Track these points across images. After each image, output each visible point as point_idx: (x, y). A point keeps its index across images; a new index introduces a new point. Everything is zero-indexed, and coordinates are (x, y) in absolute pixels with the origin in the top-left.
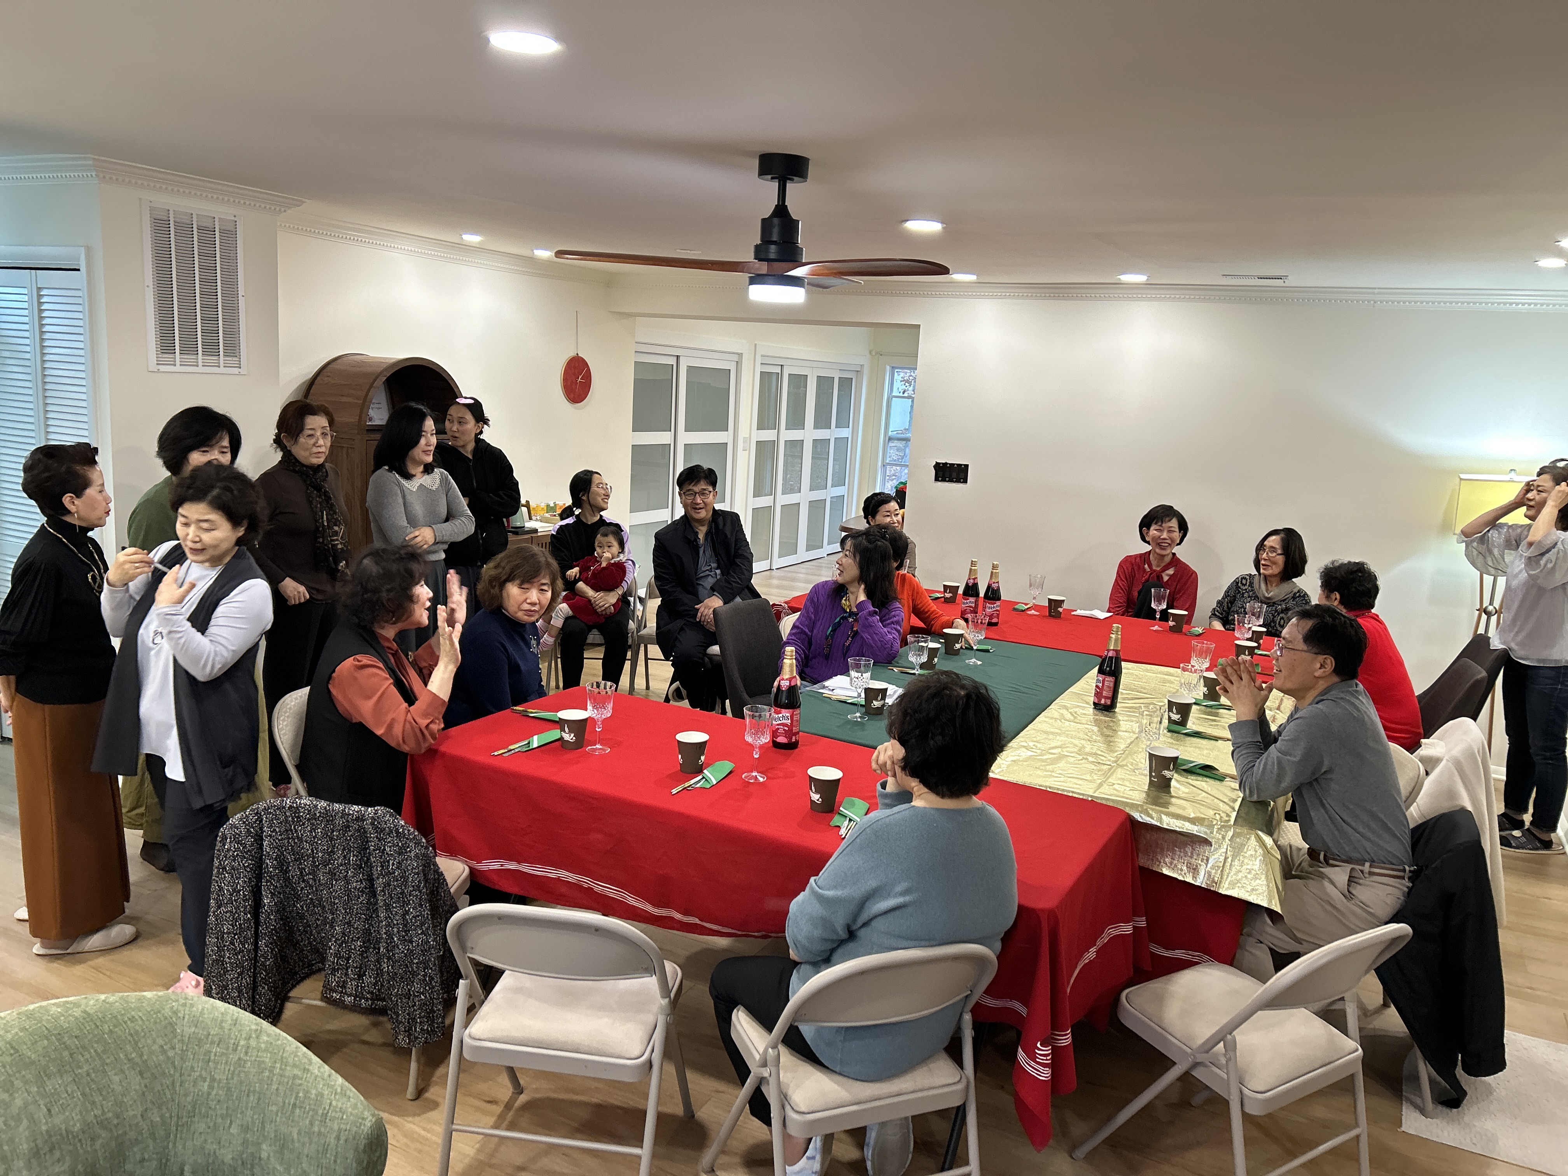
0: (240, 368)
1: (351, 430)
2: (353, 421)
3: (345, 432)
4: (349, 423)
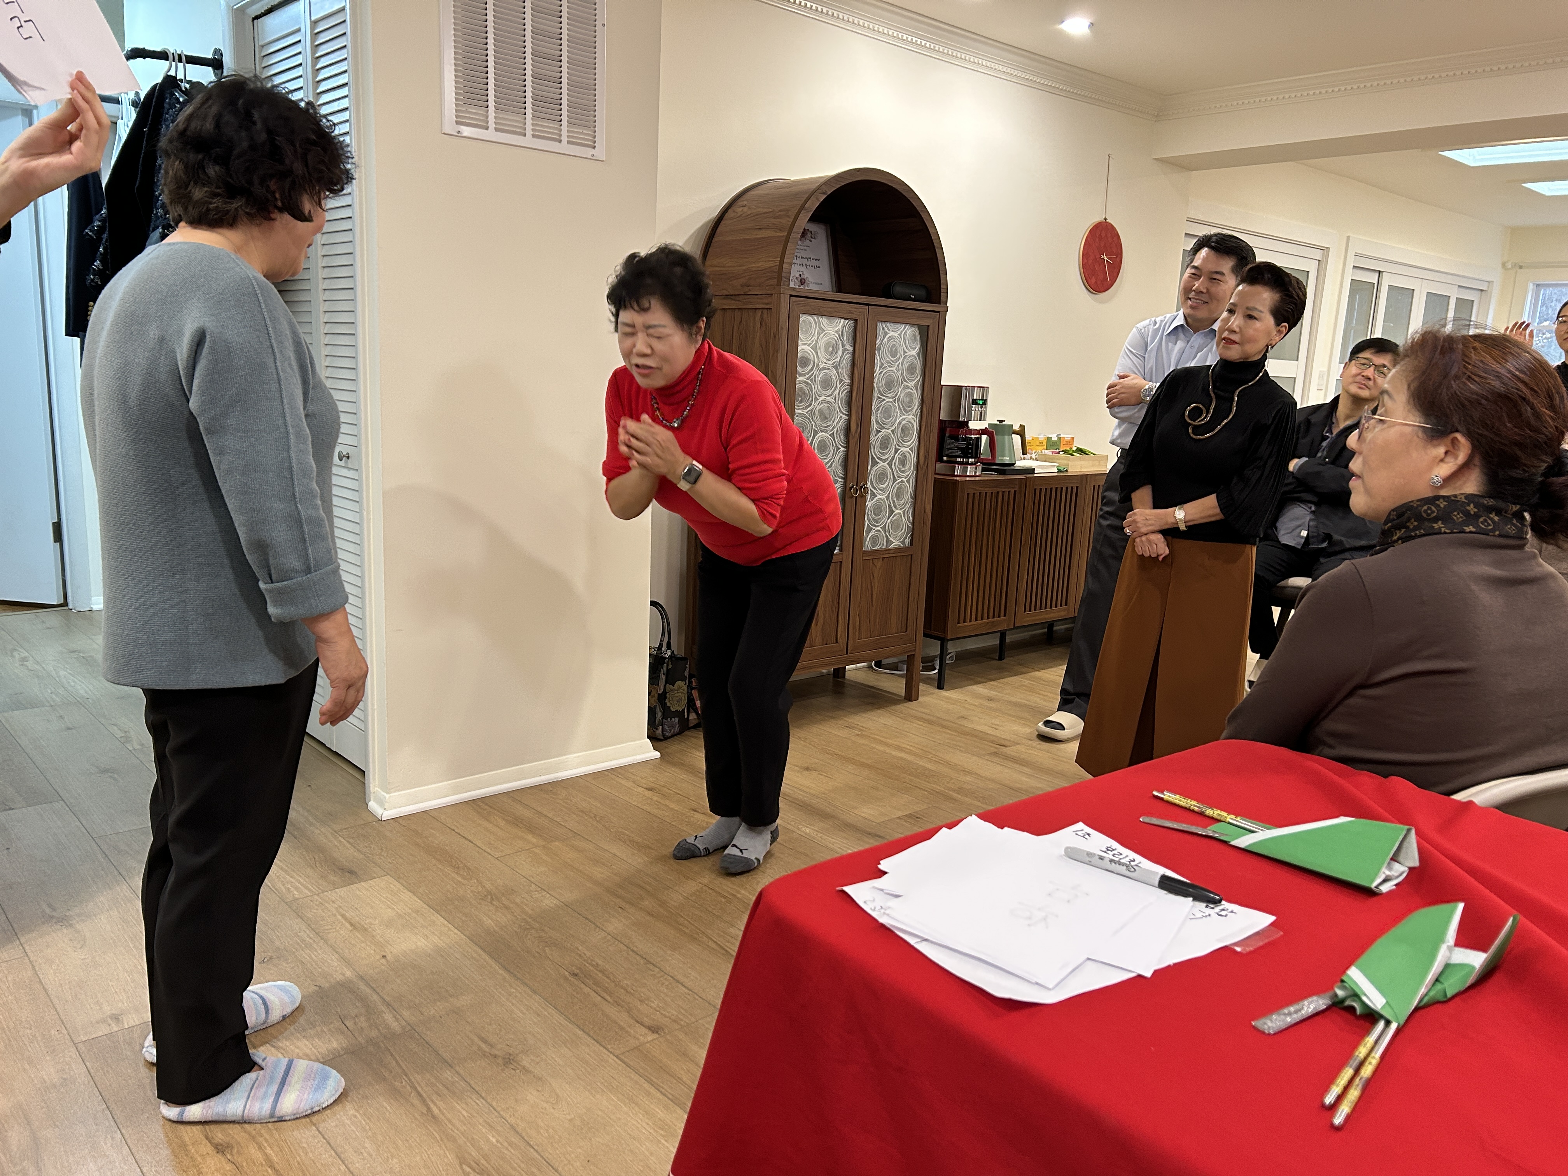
0: (594, 148)
1: (767, 280)
2: (772, 265)
3: (759, 286)
4: (766, 269)
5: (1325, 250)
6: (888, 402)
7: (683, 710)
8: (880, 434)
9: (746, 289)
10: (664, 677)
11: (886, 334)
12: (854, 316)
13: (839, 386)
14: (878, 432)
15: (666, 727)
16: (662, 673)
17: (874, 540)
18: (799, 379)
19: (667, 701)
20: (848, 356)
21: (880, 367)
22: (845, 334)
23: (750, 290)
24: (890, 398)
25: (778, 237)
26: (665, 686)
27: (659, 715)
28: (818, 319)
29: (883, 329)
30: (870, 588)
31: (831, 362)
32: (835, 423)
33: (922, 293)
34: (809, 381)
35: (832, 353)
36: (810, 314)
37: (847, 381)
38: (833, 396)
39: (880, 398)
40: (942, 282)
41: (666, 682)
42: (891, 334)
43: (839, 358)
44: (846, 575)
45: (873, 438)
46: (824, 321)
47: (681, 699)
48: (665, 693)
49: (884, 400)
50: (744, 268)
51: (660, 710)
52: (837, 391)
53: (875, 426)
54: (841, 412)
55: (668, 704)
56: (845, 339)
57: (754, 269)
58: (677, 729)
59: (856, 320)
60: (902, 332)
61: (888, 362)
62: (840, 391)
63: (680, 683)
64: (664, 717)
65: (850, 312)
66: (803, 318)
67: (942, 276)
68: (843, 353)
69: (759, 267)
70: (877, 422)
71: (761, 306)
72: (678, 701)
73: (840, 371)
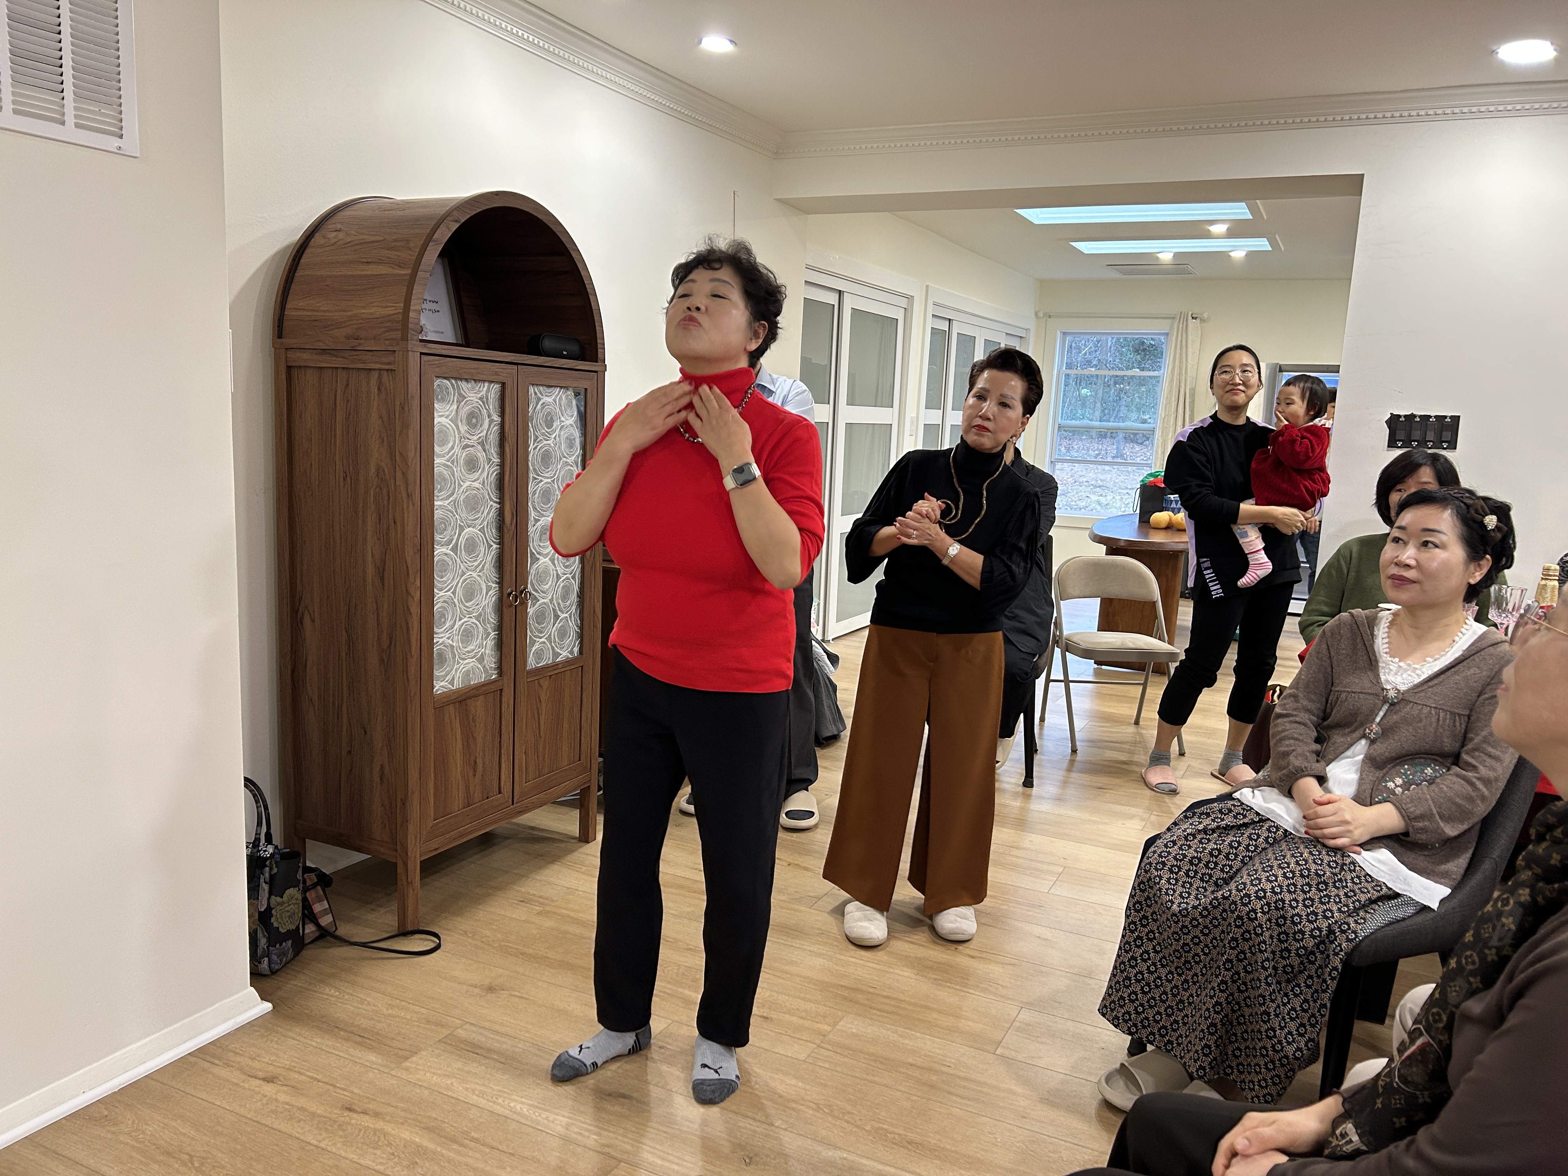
0: (121, 137)
1: (388, 331)
2: (392, 312)
3: (374, 338)
4: (383, 317)
5: (910, 298)
6: (546, 483)
7: (298, 927)
8: (539, 523)
9: (356, 342)
10: (266, 887)
11: (539, 399)
12: (502, 379)
13: (487, 467)
14: (537, 521)
15: (274, 957)
16: (262, 880)
17: (539, 655)
18: (437, 461)
19: (273, 920)
20: (496, 429)
21: (535, 441)
22: (491, 401)
23: (360, 344)
24: (548, 478)
25: (396, 275)
26: (269, 899)
27: (263, 942)
28: (456, 383)
29: (536, 394)
30: (536, 716)
31: (475, 438)
32: (486, 513)
33: (575, 348)
34: (449, 463)
35: (476, 425)
36: (445, 378)
37: (496, 460)
38: (481, 480)
39: (536, 479)
40: (598, 335)
41: (271, 893)
42: (546, 399)
43: (485, 432)
44: (508, 705)
45: (531, 529)
46: (463, 384)
47: (294, 913)
48: (269, 909)
49: (541, 481)
50: (349, 313)
51: (264, 936)
52: (486, 474)
53: (532, 514)
54: (491, 500)
55: (276, 925)
56: (491, 407)
57: (363, 316)
58: (290, 955)
59: (503, 385)
60: (557, 396)
61: (543, 434)
62: (488, 472)
63: (291, 891)
64: (271, 943)
65: (496, 374)
66: (438, 382)
67: (597, 328)
68: (490, 426)
69: (371, 314)
70: (535, 509)
71: (378, 366)
72: (289, 917)
73: (487, 447)
